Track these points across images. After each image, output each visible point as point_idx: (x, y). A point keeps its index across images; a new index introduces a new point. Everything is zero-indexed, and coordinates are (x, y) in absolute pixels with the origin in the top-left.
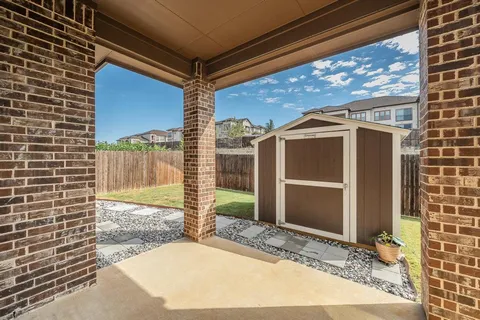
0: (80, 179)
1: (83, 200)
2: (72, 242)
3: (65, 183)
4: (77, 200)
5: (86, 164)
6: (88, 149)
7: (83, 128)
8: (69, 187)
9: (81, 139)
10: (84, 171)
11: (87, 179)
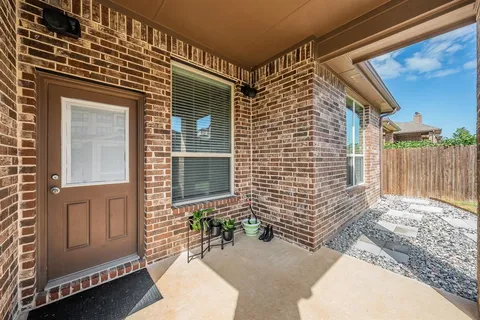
0: (304, 170)
1: (306, 186)
2: (301, 213)
3: (297, 172)
4: (303, 185)
5: (308, 160)
6: (308, 149)
7: (306, 134)
8: (299, 175)
9: (304, 142)
10: (306, 165)
11: (308, 171)
